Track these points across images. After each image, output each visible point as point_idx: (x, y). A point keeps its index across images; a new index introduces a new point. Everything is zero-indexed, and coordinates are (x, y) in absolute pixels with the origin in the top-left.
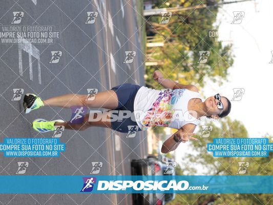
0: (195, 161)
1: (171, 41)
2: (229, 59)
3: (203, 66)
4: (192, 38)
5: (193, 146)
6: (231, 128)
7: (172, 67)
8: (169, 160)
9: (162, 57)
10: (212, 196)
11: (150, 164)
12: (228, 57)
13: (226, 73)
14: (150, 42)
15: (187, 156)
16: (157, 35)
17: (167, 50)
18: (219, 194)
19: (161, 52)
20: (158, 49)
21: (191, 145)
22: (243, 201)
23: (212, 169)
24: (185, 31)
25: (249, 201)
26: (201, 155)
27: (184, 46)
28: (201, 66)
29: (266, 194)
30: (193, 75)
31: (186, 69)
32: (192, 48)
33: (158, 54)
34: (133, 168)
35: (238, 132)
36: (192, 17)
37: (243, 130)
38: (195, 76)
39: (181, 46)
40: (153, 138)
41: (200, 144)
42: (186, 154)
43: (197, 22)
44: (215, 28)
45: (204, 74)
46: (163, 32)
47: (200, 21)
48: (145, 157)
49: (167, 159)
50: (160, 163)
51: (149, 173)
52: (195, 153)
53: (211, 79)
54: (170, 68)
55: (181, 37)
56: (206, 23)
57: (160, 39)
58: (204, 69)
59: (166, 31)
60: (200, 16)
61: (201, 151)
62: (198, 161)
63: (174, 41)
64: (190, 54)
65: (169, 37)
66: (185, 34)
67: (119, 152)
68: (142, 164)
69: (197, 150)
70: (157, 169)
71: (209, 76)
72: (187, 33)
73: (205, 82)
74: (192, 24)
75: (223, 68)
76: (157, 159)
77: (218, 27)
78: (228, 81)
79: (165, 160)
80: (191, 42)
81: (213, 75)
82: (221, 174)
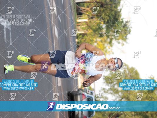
0: (107, 92)
1: (92, 18)
2: (128, 29)
3: (112, 34)
4: (105, 16)
5: (106, 83)
6: (129, 72)
7: (92, 34)
8: (91, 91)
9: (87, 28)
10: (118, 114)
11: (80, 94)
12: (127, 28)
13: (126, 38)
14: (79, 19)
15: (102, 89)
16: (83, 14)
17: (90, 24)
18: (122, 113)
19: (86, 25)
20: (84, 23)
21: (104, 82)
22: (136, 117)
23: (117, 97)
24: (101, 12)
25: (140, 116)
26: (110, 88)
27: (100, 21)
28: (111, 34)
29: (150, 112)
30: (106, 39)
31: (101, 36)
32: (105, 23)
33: (84, 26)
34: (69, 97)
35: (134, 74)
36: (105, 3)
37: (137, 73)
38: (107, 40)
39: (98, 21)
40: (81, 78)
41: (110, 81)
42: (101, 88)
43: (108, 6)
44: (119, 10)
45: (113, 39)
46: (87, 12)
47: (110, 6)
48: (76, 90)
49: (90, 91)
50: (85, 94)
51: (79, 99)
52: (107, 87)
53: (117, 42)
54: (92, 35)
55: (98, 16)
56: (113, 7)
57: (85, 17)
58: (112, 35)
59: (89, 12)
60: (110, 3)
61: (111, 86)
62: (109, 92)
63: (94, 18)
64: (104, 26)
65: (91, 16)
66: (101, 14)
67: (60, 87)
68: (74, 94)
69: (108, 85)
70: (84, 97)
71: (116, 40)
72: (102, 13)
73: (113, 44)
74: (105, 8)
75: (124, 35)
76: (84, 91)
77: (121, 10)
78: (127, 43)
79: (89, 91)
80: (105, 19)
81: (118, 39)
82: (123, 100)
